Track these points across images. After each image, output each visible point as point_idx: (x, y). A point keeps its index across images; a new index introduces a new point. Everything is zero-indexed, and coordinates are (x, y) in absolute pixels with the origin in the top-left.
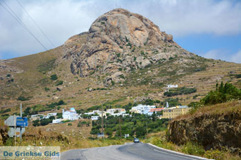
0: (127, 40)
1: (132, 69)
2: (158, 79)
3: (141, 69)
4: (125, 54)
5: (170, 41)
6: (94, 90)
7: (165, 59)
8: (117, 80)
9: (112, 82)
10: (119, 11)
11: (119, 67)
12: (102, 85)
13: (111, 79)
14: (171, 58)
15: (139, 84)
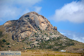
0: (38, 27)
1: (42, 41)
2: (55, 47)
3: (46, 41)
4: (39, 33)
5: (56, 30)
6: (27, 49)
7: (56, 38)
8: (36, 45)
9: (34, 46)
10: (33, 13)
11: (36, 39)
12: (29, 47)
13: (34, 44)
14: (58, 38)
15: (47, 48)
